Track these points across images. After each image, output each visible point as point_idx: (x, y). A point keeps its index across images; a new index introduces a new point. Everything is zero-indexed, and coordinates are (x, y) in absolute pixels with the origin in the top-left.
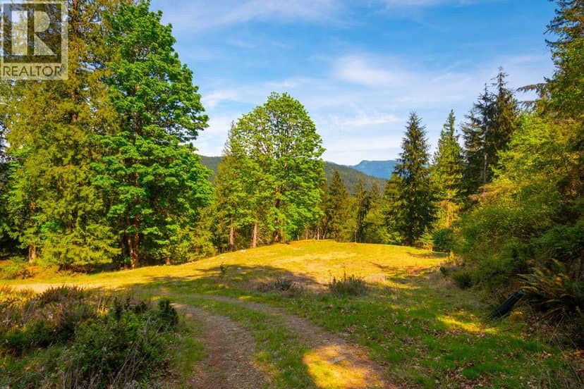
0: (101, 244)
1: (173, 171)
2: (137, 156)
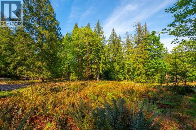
0: (145, 79)
1: (161, 65)
2: (153, 63)
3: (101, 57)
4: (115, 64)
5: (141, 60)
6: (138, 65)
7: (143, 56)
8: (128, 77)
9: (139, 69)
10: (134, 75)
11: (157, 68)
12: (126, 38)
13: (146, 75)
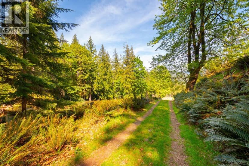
3: (96, 77)
4: (105, 83)
5: (129, 80)
6: (127, 84)
7: (131, 76)
8: (117, 96)
9: (127, 88)
10: (124, 94)
11: (141, 87)
12: (115, 56)
13: (133, 93)
